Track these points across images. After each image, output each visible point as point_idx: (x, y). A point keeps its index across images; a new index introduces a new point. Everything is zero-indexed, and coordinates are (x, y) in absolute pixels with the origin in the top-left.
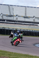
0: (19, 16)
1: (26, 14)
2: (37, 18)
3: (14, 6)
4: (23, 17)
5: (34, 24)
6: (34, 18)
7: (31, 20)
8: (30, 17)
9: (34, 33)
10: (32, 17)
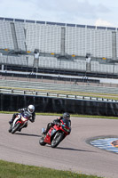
0: (45, 54)
1: (63, 46)
2: (97, 59)
3: (27, 21)
4: (55, 56)
5: (90, 78)
6: (89, 59)
7: (80, 66)
8: (77, 57)
9: (89, 105)
10: (81, 57)
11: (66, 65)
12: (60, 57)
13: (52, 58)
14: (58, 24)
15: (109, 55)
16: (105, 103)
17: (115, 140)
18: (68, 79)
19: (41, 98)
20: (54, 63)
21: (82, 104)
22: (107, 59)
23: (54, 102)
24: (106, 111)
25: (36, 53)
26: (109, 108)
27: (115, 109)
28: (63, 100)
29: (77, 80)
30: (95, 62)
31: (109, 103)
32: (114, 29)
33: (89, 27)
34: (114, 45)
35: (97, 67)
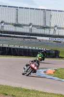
1: (17, 19)
2: (35, 26)
4: (13, 24)
5: (31, 37)
6: (31, 26)
7: (26, 30)
8: (24, 25)
9: (31, 51)
10: (27, 25)
11: (19, 29)
12: (15, 25)
13: (11, 26)
14: (14, 7)
15: (42, 24)
17: (45, 70)
18: (20, 37)
19: (5, 48)
20: (12, 29)
21: (27, 51)
22: (41, 26)
23: (12, 50)
25: (2, 23)
28: (17, 49)
29: (25, 38)
30: (34, 28)
32: (45, 10)
33: (31, 9)
34: (45, 18)
35: (35, 31)
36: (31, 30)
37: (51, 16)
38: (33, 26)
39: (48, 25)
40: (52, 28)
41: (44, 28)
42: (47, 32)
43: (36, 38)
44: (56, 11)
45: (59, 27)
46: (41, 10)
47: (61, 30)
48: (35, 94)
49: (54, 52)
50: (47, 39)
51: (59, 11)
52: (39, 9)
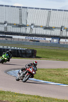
15: (18, 22)
16: (15, 50)
22: (16, 25)
24: (16, 54)
26: (18, 53)
27: (21, 53)
31: (18, 50)
32: (20, 7)
33: (5, 6)
34: (21, 16)
35: (11, 29)
36: (6, 28)
37: (27, 13)
38: (8, 24)
39: (24, 23)
40: (29, 26)
41: (20, 26)
42: (23, 30)
43: (11, 37)
44: (33, 8)
45: (36, 25)
46: (17, 7)
47: (38, 29)
48: (11, 96)
49: (31, 52)
50: (24, 37)
51: (36, 8)
52: (15, 7)
